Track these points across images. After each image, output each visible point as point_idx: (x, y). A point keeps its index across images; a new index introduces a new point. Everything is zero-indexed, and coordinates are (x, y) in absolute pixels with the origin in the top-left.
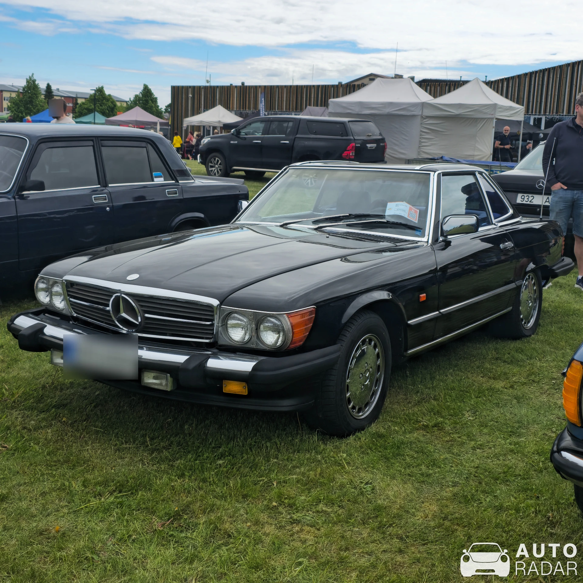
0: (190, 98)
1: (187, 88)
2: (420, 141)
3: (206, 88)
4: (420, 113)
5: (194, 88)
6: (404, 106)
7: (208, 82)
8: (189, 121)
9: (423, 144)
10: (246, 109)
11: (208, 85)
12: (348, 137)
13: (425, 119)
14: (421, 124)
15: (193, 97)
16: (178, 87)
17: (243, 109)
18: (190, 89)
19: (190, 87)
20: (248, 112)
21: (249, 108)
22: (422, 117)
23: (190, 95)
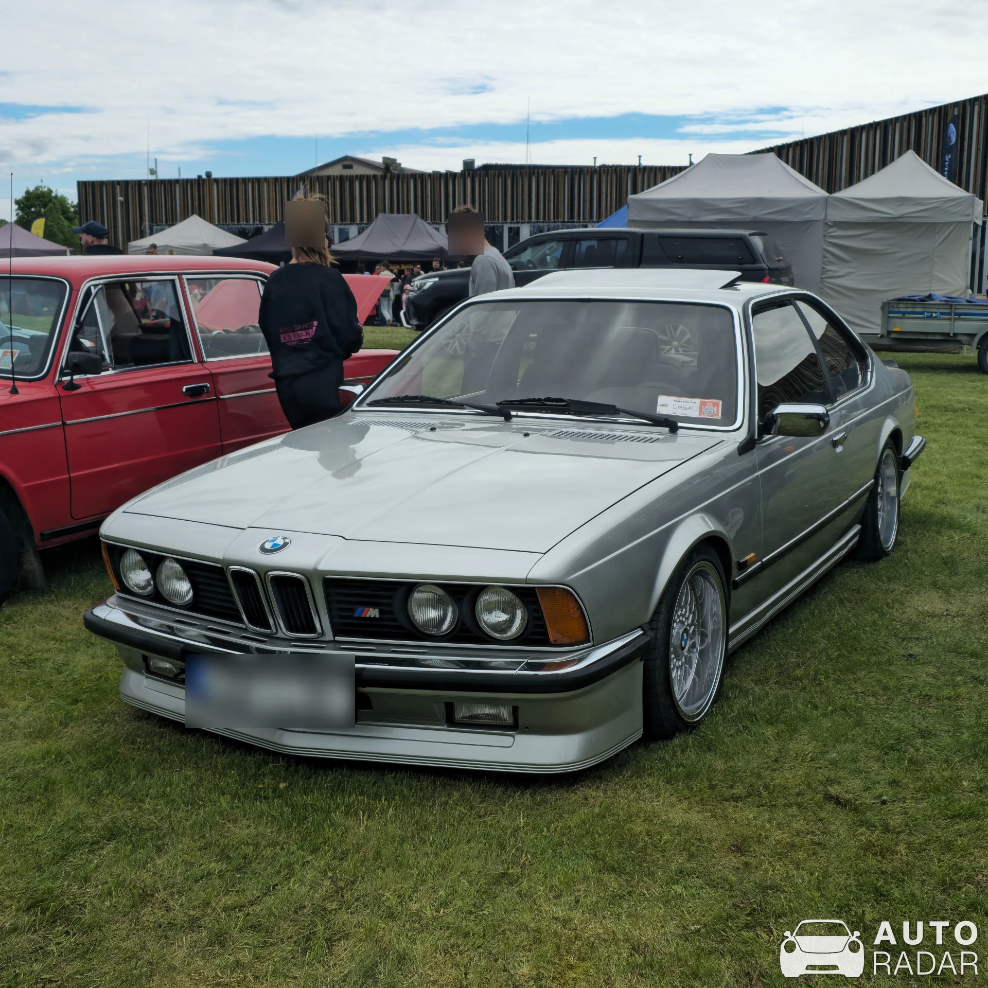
0: (119, 204)
1: (113, 184)
2: (823, 268)
3: (151, 184)
4: (822, 217)
5: (126, 184)
6: (789, 205)
7: (153, 172)
8: (139, 247)
9: (830, 274)
10: (239, 220)
11: (152, 178)
12: (757, 265)
13: (830, 227)
14: (825, 236)
15: (126, 203)
16: (93, 183)
17: (232, 220)
18: (118, 187)
19: (118, 182)
20: (244, 226)
21: (247, 220)
22: (826, 224)
23: (120, 199)
